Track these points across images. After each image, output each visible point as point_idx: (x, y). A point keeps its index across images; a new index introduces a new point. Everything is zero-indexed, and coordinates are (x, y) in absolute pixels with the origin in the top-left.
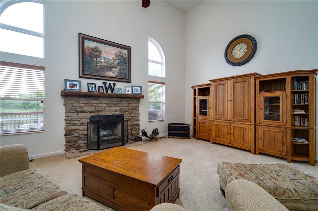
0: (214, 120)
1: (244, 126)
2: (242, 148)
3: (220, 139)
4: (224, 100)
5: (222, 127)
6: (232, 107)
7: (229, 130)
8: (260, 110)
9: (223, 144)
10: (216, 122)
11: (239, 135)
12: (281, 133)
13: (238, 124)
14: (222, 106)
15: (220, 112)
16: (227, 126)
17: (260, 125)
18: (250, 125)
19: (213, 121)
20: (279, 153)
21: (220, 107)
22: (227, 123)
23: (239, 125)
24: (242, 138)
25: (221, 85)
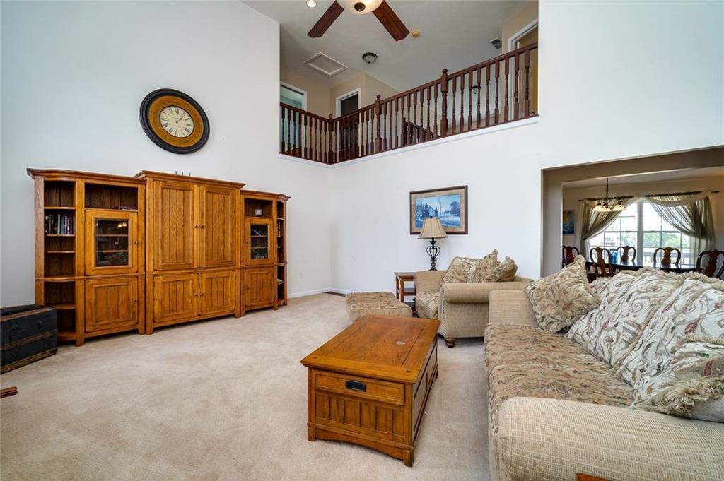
0: (156, 273)
1: (224, 274)
2: (221, 315)
3: (175, 313)
4: (183, 226)
5: (180, 285)
6: (204, 240)
7: (196, 288)
8: (247, 245)
9: (182, 322)
10: (161, 277)
11: (216, 292)
12: (270, 274)
13: (215, 271)
14: (180, 238)
15: (173, 252)
16: (191, 282)
17: (246, 268)
18: (235, 270)
19: (155, 276)
20: (266, 302)
21: (173, 240)
22: (193, 275)
23: (217, 273)
24: (221, 297)
25: (177, 189)
